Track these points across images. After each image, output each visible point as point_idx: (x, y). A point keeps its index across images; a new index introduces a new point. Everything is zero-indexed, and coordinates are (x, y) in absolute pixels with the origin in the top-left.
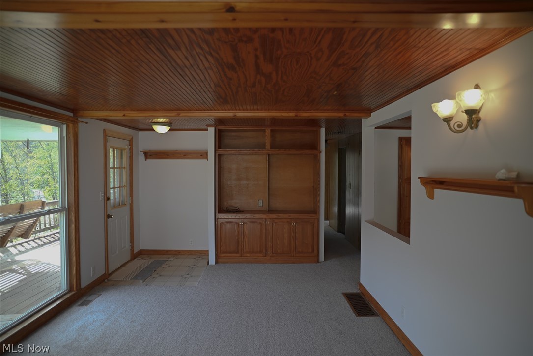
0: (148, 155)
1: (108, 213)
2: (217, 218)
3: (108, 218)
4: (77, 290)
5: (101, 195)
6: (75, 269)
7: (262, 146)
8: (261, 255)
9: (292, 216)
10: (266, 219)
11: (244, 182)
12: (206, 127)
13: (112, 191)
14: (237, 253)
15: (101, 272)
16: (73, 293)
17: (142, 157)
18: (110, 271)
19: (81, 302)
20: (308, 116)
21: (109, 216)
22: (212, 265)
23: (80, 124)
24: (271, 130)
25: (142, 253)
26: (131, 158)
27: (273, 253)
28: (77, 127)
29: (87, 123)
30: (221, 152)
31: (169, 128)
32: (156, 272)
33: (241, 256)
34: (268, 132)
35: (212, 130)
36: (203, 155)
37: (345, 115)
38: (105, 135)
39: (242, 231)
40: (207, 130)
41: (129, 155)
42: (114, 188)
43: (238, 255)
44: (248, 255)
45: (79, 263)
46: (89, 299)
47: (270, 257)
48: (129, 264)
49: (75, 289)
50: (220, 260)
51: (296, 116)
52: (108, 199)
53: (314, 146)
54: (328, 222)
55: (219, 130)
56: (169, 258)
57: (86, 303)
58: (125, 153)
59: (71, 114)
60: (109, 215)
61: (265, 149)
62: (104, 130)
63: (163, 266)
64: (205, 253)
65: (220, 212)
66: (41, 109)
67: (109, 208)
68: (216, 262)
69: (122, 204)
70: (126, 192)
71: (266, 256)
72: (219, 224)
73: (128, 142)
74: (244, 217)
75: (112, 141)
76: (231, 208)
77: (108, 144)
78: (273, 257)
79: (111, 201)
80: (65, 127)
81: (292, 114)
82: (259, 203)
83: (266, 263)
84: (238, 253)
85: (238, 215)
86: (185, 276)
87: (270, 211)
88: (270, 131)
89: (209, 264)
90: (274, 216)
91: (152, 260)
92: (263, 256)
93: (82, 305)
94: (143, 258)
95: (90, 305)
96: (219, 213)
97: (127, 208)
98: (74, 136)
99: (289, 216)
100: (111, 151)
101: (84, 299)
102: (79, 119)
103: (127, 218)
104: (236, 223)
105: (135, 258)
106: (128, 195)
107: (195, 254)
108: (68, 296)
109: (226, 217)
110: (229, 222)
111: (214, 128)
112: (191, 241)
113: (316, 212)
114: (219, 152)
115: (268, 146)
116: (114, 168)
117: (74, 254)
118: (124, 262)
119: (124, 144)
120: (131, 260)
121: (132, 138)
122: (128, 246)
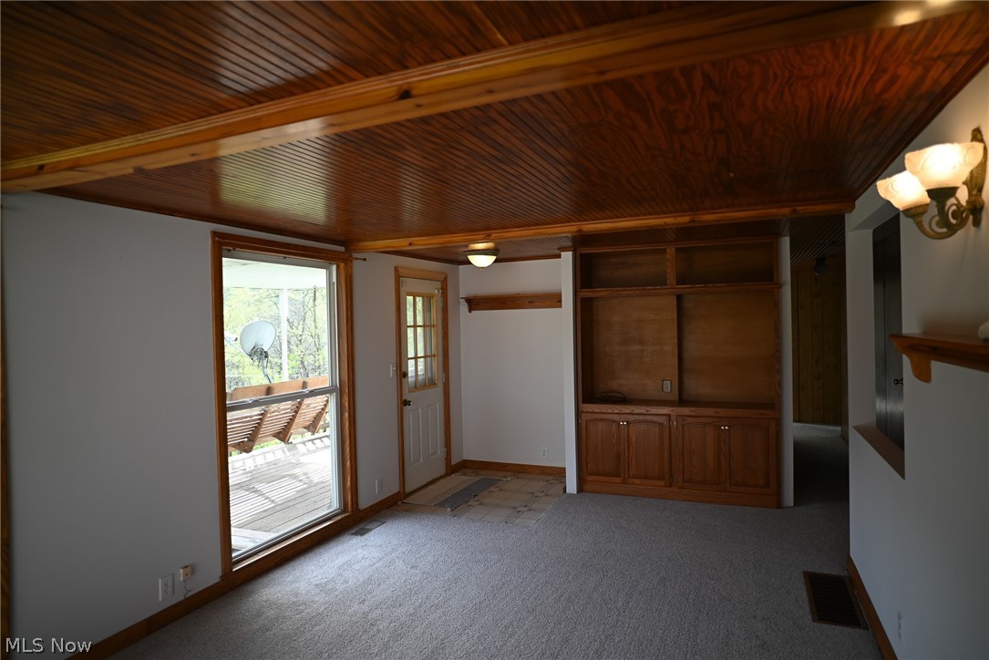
0: (474, 303)
1: (404, 398)
2: (580, 410)
3: (405, 405)
4: (352, 511)
5: (392, 369)
6: (349, 479)
7: (660, 281)
8: (662, 483)
9: (722, 412)
10: (669, 416)
11: (637, 347)
12: (558, 252)
13: (411, 363)
14: (617, 476)
15: (393, 488)
16: (347, 514)
17: (464, 307)
18: (408, 490)
19: (356, 529)
20: (718, 221)
21: (406, 403)
22: (571, 495)
23: (355, 262)
24: (676, 249)
25: (465, 466)
26: (445, 310)
27: (684, 482)
28: (351, 268)
29: (365, 259)
30: (586, 293)
31: (494, 258)
32: (477, 498)
33: (625, 483)
34: (671, 251)
35: (567, 256)
36: (553, 300)
37: (795, 211)
38: (398, 276)
39: (626, 437)
40: (559, 256)
41: (441, 305)
42: (416, 358)
43: (618, 480)
44: (637, 481)
45: (356, 471)
46: (368, 527)
47: (680, 488)
48: (442, 481)
49: (350, 509)
50: (586, 487)
51: (692, 221)
52: (405, 375)
53: (769, 275)
54: (839, 428)
55: (581, 255)
56: (505, 477)
57: (362, 532)
58: (433, 301)
59: (342, 249)
60: (405, 400)
61: (666, 285)
62: (396, 267)
63: (491, 489)
64: (560, 473)
65: (585, 401)
66: (296, 247)
67: (405, 390)
68: (580, 489)
69: (429, 383)
70: (436, 364)
71: (670, 486)
72: (584, 424)
73: (439, 284)
74: (629, 411)
75: (409, 284)
76: (611, 394)
77: (403, 290)
78: (684, 488)
79: (410, 380)
80: (334, 268)
81: (684, 219)
82: (665, 386)
83: (671, 499)
84: (619, 476)
85: (618, 407)
86: (519, 509)
87: (682, 401)
88: (674, 250)
89: (567, 491)
90: (686, 411)
91: (478, 478)
92: (666, 486)
93: (356, 534)
94: (465, 474)
95: (366, 536)
96: (583, 402)
97: (438, 391)
98: (346, 282)
99: (716, 412)
100: (410, 299)
101: (361, 526)
102: (355, 255)
103: (439, 407)
104: (614, 421)
105: (452, 473)
106: (441, 370)
107: (550, 474)
108: (339, 518)
109: (596, 411)
110: (602, 420)
111: (571, 253)
112: (544, 451)
113: (774, 405)
114: (583, 294)
115: (672, 279)
116: (415, 326)
117: (348, 456)
118: (434, 477)
119: (433, 288)
120: (447, 474)
121: (446, 277)
122: (441, 452)
